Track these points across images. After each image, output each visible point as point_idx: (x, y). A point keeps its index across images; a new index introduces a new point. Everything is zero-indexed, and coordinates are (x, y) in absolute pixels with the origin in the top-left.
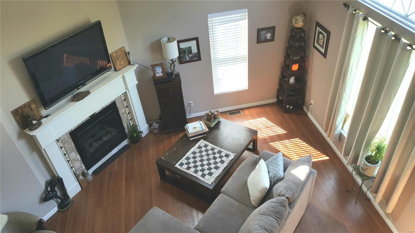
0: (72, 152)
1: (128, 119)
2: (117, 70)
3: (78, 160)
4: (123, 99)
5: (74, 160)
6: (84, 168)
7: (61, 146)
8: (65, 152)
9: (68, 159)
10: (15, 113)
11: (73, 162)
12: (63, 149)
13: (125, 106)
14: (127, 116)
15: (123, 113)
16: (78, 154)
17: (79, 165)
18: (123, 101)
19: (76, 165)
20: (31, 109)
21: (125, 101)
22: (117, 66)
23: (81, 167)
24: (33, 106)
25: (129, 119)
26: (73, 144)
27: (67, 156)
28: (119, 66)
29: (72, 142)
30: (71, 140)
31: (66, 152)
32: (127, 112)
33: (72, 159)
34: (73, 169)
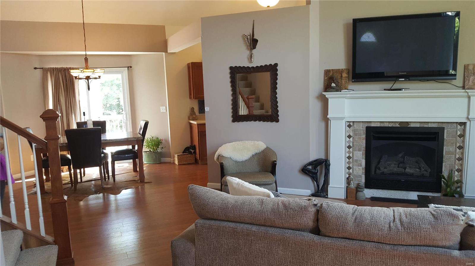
0: (359, 150)
1: (455, 167)
2: (466, 88)
3: (361, 166)
4: (459, 133)
5: (356, 161)
6: (363, 180)
7: (351, 134)
8: (351, 145)
9: (351, 155)
10: (327, 72)
11: (355, 163)
12: (351, 139)
13: (458, 145)
14: (455, 161)
15: (449, 153)
16: (365, 158)
17: (360, 171)
18: (458, 136)
19: (356, 170)
20: (342, 76)
21: (460, 138)
22: (469, 82)
23: (360, 176)
24: (345, 75)
25: (457, 167)
26: (364, 141)
27: (351, 150)
28: (470, 83)
29: (365, 139)
30: (364, 136)
31: (353, 145)
32: (457, 156)
33: (355, 158)
34: (351, 171)
